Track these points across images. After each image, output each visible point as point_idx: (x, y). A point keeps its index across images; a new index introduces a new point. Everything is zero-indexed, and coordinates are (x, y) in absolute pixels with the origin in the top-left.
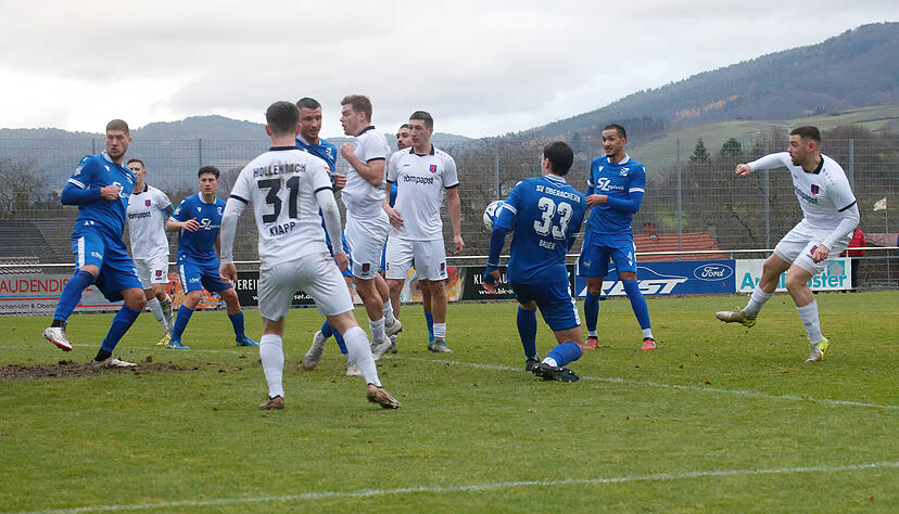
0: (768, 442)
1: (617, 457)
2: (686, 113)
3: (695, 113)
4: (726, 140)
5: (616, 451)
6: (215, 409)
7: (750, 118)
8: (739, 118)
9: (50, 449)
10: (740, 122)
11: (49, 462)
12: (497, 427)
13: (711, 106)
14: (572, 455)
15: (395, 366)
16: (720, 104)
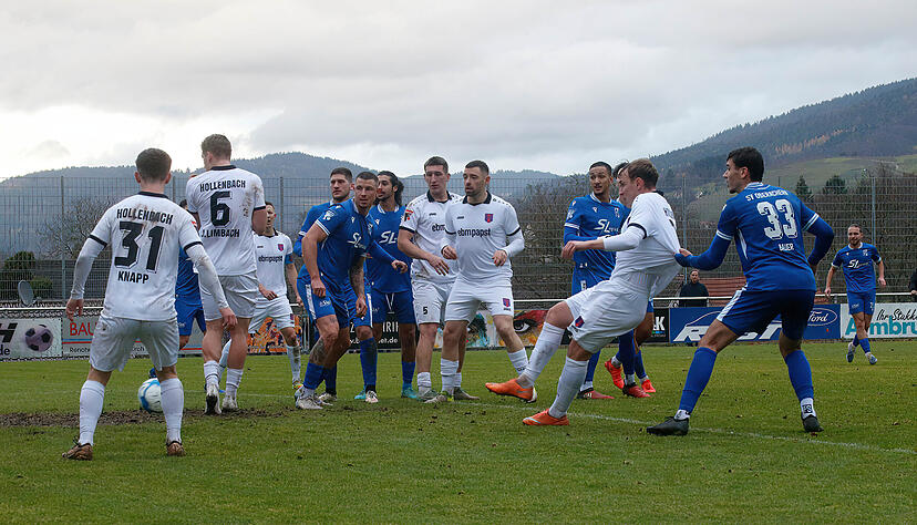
0: (880, 498)
1: (719, 511)
2: (786, 149)
3: (796, 149)
4: (830, 177)
5: (718, 506)
6: (300, 458)
7: (855, 154)
8: (842, 155)
9: (134, 497)
10: (844, 159)
11: (132, 511)
12: (592, 479)
13: (813, 142)
14: (672, 509)
15: (484, 413)
16: (823, 139)
